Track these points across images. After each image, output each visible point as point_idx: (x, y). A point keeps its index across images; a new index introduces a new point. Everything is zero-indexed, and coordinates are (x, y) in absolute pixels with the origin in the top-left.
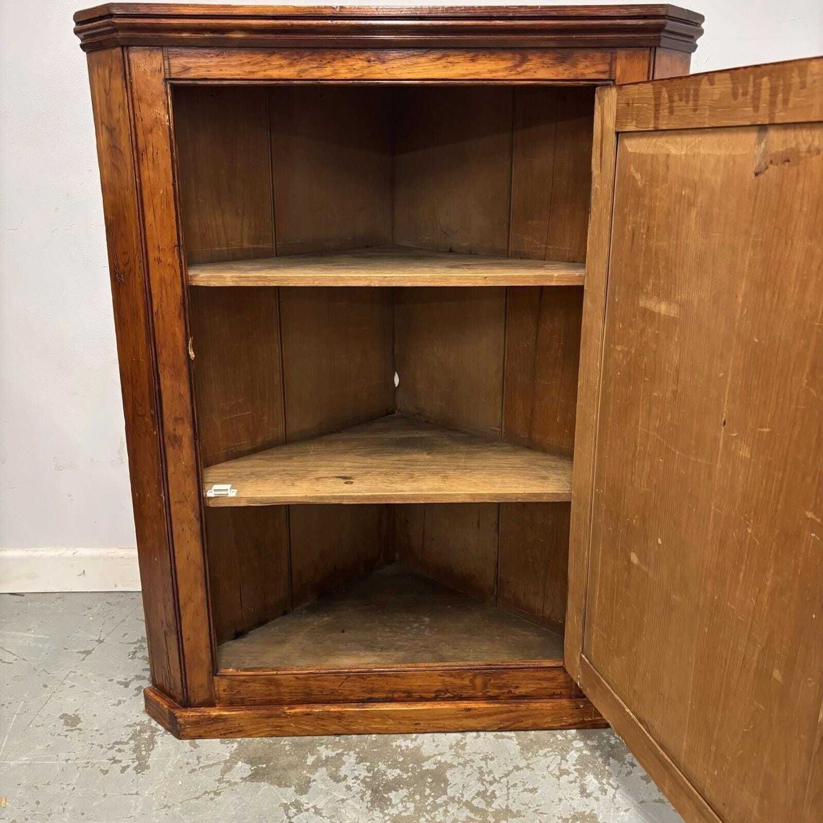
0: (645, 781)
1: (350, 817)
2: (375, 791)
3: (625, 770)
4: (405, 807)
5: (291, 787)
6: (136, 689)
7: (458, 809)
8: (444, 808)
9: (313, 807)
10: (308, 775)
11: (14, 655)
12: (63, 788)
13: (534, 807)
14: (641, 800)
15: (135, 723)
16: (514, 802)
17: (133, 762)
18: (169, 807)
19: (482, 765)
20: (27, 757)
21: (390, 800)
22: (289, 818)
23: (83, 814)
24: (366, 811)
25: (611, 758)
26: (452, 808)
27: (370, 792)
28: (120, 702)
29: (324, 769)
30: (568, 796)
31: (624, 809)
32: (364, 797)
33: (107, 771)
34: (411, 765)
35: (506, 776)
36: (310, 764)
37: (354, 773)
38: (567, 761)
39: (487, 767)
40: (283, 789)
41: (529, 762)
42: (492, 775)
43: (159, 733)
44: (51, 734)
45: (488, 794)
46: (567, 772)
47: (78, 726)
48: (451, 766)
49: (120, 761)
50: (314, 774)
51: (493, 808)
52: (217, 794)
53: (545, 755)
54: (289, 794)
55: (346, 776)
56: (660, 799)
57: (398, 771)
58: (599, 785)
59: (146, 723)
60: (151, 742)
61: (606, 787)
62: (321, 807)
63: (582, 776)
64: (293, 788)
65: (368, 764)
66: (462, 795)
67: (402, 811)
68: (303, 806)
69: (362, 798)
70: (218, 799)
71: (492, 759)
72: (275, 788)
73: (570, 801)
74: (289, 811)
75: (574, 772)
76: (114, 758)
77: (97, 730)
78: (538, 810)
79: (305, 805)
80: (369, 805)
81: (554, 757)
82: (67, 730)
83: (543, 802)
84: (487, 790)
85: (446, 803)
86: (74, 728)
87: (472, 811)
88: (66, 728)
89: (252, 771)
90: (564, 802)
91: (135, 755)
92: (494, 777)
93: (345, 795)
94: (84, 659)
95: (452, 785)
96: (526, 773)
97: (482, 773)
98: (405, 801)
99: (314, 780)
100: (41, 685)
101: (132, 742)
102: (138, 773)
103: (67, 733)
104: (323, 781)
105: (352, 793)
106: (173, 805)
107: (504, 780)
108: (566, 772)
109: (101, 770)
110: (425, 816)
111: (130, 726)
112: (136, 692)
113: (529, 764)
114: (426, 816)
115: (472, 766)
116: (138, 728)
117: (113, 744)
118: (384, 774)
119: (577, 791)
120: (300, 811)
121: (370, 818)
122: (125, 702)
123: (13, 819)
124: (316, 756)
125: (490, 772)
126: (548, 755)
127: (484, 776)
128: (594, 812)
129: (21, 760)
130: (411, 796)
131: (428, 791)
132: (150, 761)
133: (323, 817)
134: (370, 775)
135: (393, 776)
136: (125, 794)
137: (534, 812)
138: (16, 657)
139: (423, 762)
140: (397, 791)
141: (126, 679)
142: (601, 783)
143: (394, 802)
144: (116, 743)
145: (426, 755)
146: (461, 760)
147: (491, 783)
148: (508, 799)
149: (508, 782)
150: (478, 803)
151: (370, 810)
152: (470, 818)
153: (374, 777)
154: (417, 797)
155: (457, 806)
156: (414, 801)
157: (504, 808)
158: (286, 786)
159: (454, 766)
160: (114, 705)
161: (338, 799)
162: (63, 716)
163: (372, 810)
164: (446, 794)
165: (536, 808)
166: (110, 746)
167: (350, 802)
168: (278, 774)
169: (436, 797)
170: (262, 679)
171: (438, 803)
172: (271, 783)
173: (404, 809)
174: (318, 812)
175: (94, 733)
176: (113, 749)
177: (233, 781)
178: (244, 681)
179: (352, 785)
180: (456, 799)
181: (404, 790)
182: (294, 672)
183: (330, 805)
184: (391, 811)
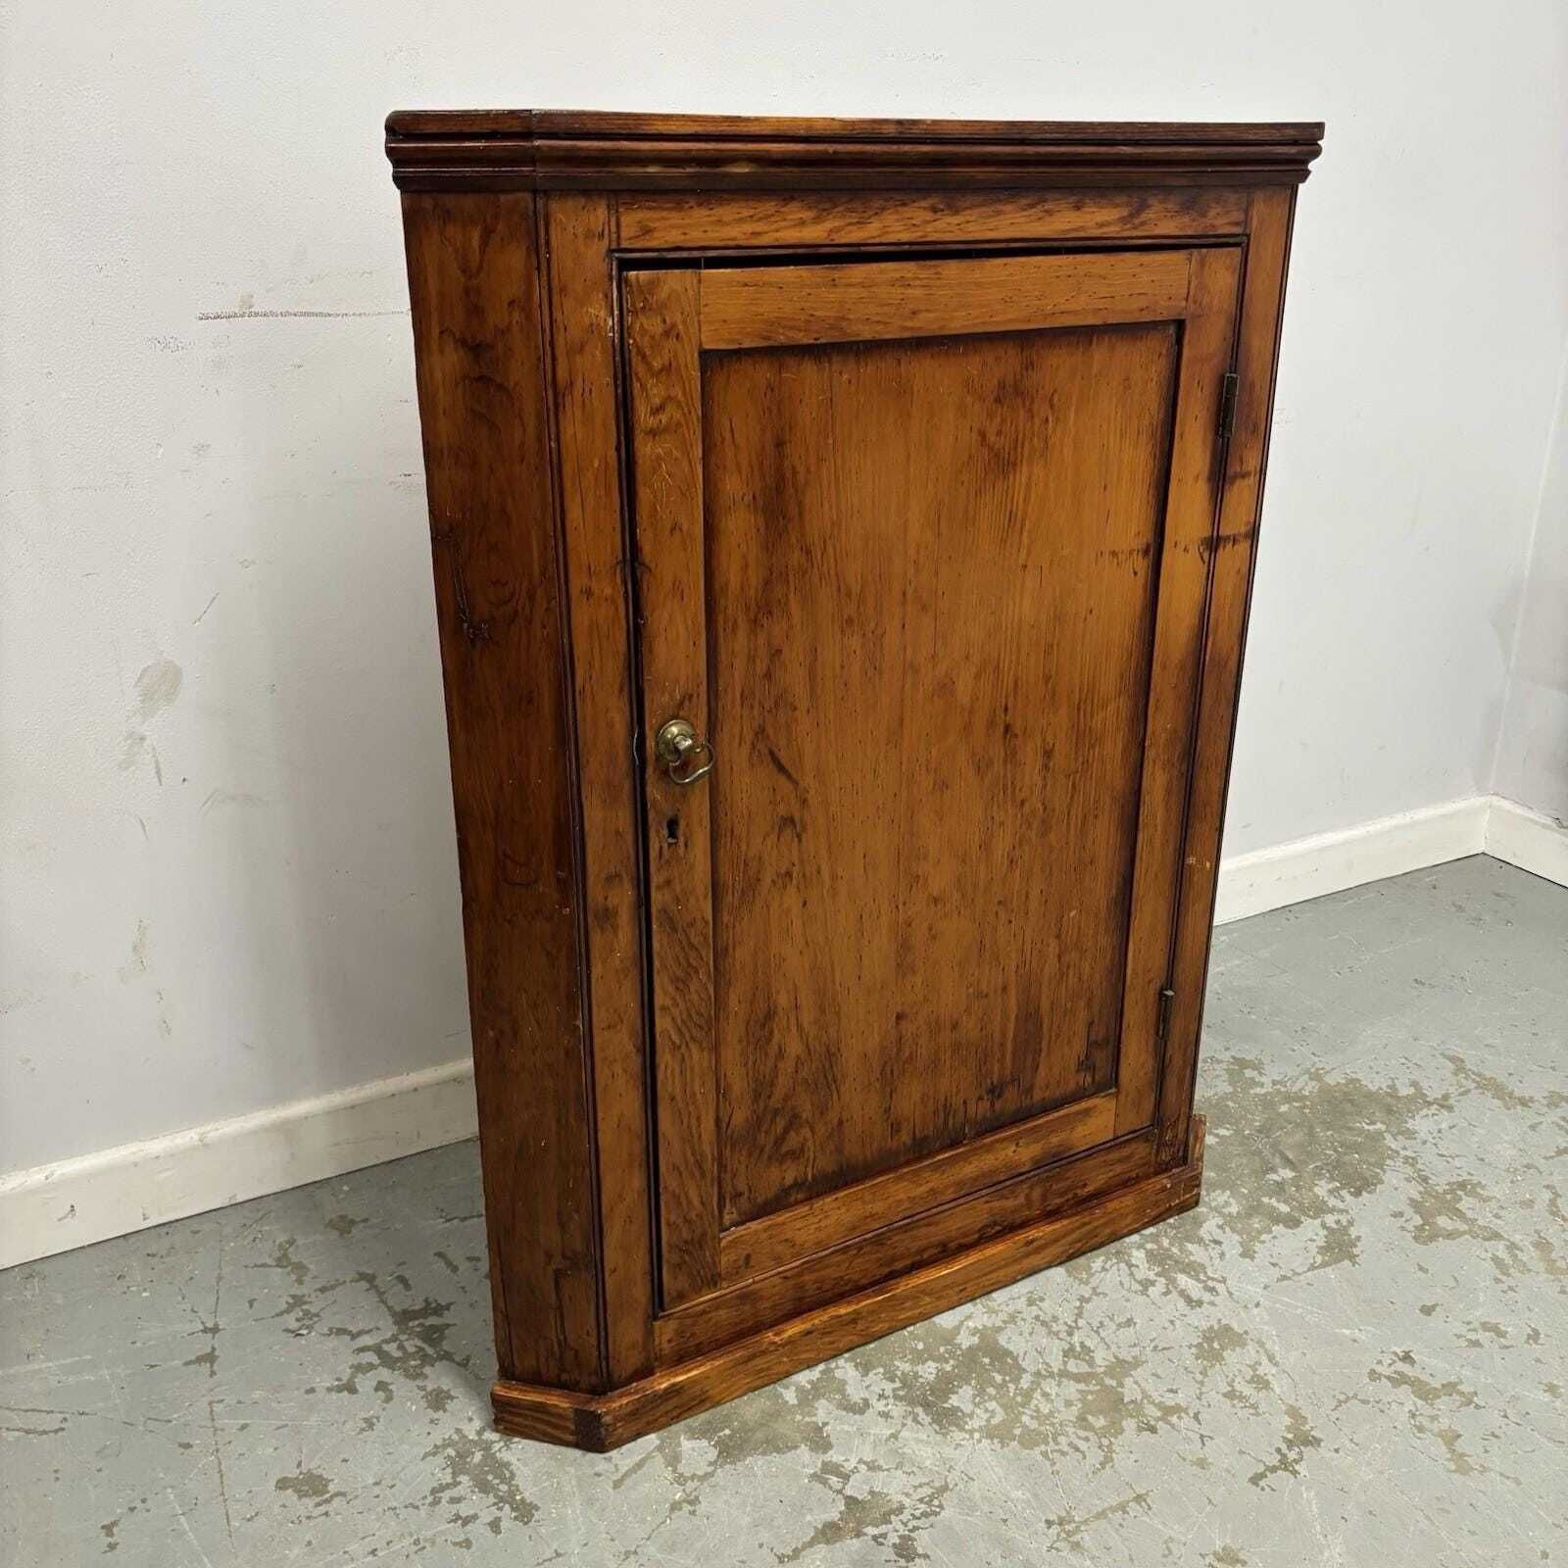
0: (1248, 1260)
1: (925, 1455)
2: (927, 1406)
3: (1214, 1253)
4: (986, 1410)
5: (798, 1446)
6: (376, 1390)
7: (1059, 1385)
8: (1039, 1391)
9: (858, 1463)
10: (807, 1419)
11: (49, 1413)
13: (1147, 1343)
14: (1262, 1285)
15: (436, 1447)
16: (1119, 1348)
17: (500, 1509)
18: (636, 1553)
19: (1036, 1313)
21: (958, 1409)
22: (840, 1492)
24: (939, 1437)
25: (1187, 1244)
26: (1050, 1388)
27: (920, 1409)
28: (369, 1423)
29: (824, 1401)
30: (1177, 1314)
31: (1252, 1305)
32: (919, 1419)
33: (468, 1542)
34: (942, 1349)
35: (1079, 1316)
36: (796, 1402)
37: (873, 1391)
38: (1137, 1266)
39: (1046, 1313)
40: (790, 1455)
41: (1091, 1285)
42: (1062, 1321)
43: (497, 1446)
44: (292, 1522)
45: (1078, 1349)
46: (1151, 1283)
47: (332, 1488)
48: (1000, 1330)
49: (475, 1517)
50: (815, 1415)
51: (1100, 1366)
52: (693, 1502)
53: (1104, 1269)
54: (806, 1458)
55: (866, 1400)
56: (1280, 1276)
57: (932, 1364)
58: (1201, 1285)
59: (457, 1438)
60: (501, 1469)
61: (1210, 1283)
62: (872, 1458)
63: (1171, 1279)
64: (804, 1447)
65: (880, 1370)
66: (1047, 1364)
67: (990, 1417)
68: (843, 1467)
69: (915, 1420)
70: (702, 1508)
71: (1042, 1300)
72: (775, 1457)
73: (1185, 1319)
74: (830, 1482)
75: (1158, 1279)
77: (377, 1484)
78: (1157, 1346)
79: (846, 1464)
80: (936, 1427)
81: (1116, 1266)
82: (318, 1505)
83: (1154, 1334)
84: (1071, 1345)
85: (1036, 1383)
86: (327, 1496)
87: (1078, 1381)
88: (310, 1502)
89: (714, 1447)
90: (1178, 1323)
91: (491, 1495)
92: (1066, 1324)
93: (889, 1427)
94: (212, 1373)
96: (1101, 1302)
97: (1045, 1324)
98: (980, 1403)
99: (825, 1424)
100: (175, 1446)
101: (463, 1479)
102: (527, 1523)
103: (323, 1509)
104: (841, 1420)
105: (897, 1421)
106: (638, 1546)
107: (1081, 1323)
108: (1146, 1284)
109: (455, 1544)
110: (1024, 1413)
111: (433, 1454)
113: (1094, 1289)
114: (1026, 1411)
115: (1024, 1320)
116: (451, 1452)
117: (432, 1494)
118: (916, 1376)
119: (1181, 1303)
120: (844, 1477)
121: (954, 1446)
122: (377, 1418)
124: (793, 1388)
125: (1055, 1318)
126: (1107, 1266)
127: (1051, 1326)
128: (1223, 1322)
130: (981, 1392)
131: (998, 1377)
132: (528, 1493)
133: (888, 1470)
134: (899, 1385)
135: (931, 1373)
136: (539, 1564)
137: (1153, 1351)
138: (58, 1416)
139: (955, 1338)
140: (957, 1393)
141: (337, 1380)
142: (1198, 1280)
143: (967, 1411)
144: (434, 1491)
145: (950, 1327)
146: (1003, 1316)
147: (1070, 1334)
148: (1109, 1347)
149: (1089, 1323)
150: (1073, 1366)
151: (945, 1435)
152: (1082, 1392)
153: (906, 1386)
155: (1055, 1382)
156: (992, 1398)
157: (1114, 1360)
158: (790, 1449)
159: (1002, 1328)
160: (363, 1430)
161: (884, 1437)
162: (283, 1484)
163: (947, 1434)
164: (1025, 1371)
165: (1153, 1345)
166: (430, 1499)
167: (904, 1434)
168: (759, 1435)
169: (1016, 1380)
170: (731, 1298)
171: (1025, 1387)
172: (764, 1453)
173: (988, 1415)
174: (873, 1467)
175: (376, 1490)
176: (439, 1502)
177: (700, 1473)
178: (704, 1312)
179: (886, 1410)
180: (1044, 1372)
181: (965, 1387)
182: (780, 1269)
183: (882, 1450)
184: (975, 1423)
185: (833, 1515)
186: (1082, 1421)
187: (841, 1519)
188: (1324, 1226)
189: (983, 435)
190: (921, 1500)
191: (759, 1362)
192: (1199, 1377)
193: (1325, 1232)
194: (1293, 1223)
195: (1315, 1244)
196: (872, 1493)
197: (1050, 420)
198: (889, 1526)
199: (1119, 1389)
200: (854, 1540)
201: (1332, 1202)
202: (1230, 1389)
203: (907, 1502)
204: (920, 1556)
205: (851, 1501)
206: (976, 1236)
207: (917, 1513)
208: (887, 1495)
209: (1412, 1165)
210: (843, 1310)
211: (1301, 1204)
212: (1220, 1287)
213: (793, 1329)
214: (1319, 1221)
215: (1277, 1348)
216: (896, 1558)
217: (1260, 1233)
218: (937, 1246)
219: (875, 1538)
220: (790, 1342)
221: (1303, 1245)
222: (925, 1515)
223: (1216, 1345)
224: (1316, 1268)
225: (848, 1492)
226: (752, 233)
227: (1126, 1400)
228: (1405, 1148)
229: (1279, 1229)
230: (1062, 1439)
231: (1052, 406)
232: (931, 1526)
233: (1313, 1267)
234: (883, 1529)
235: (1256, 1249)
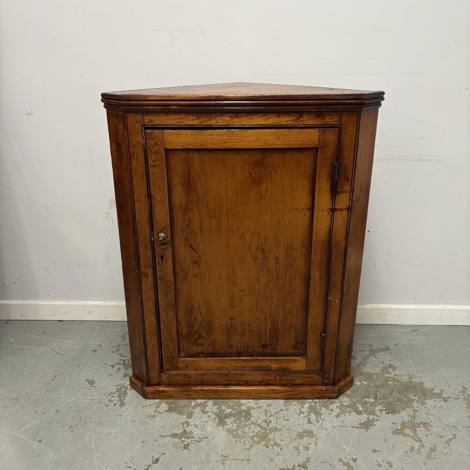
0: (336, 418)
1: (209, 429)
2: (220, 418)
3: (328, 412)
4: (232, 425)
5: (185, 415)
6: (117, 369)
7: (255, 427)
8: (249, 426)
9: (194, 424)
10: (192, 410)
11: (63, 351)
12: (90, 412)
13: (287, 427)
14: (333, 426)
15: (118, 385)
16: (279, 425)
17: (118, 402)
18: (135, 422)
19: (267, 408)
20: (74, 398)
21: (227, 422)
22: (184, 428)
23: (99, 423)
24: (216, 426)
25: (323, 407)
26: (252, 427)
27: (218, 418)
28: (111, 375)
29: (199, 408)
30: (302, 423)
31: (325, 429)
32: (216, 421)
33: (108, 405)
34: (236, 407)
35: (277, 413)
36: (193, 405)
37: (211, 410)
38: (304, 407)
39: (269, 409)
40: (181, 416)
41: (287, 407)
43: (128, 389)
44: (83, 388)
45: (268, 421)
46: (303, 413)
47: (95, 385)
48: (253, 408)
49: (113, 401)
50: (194, 410)
51: (270, 427)
52: (154, 417)
53: (295, 405)
54: (184, 418)
55: (208, 411)
56: (341, 425)
57: (230, 410)
58: (316, 419)
59: (123, 384)
60: (125, 394)
61: (319, 419)
62: (197, 424)
63: (309, 415)
64: (186, 415)
65: (218, 406)
66: (257, 421)
67: (232, 427)
68: (190, 423)
69: (214, 421)
70: (155, 419)
71: (271, 406)
72: (178, 415)
73: (303, 425)
74: (184, 425)
75: (306, 413)
76: (110, 400)
77: (102, 387)
78: (289, 428)
80: (218, 424)
81: (298, 406)
82: (90, 387)
83: (291, 425)
84: (268, 419)
85: (250, 424)
86: (92, 386)
87: (260, 428)
88: (89, 385)
89: (168, 407)
90: (300, 425)
91: (119, 398)
92: (271, 414)
93: (208, 420)
94: (94, 354)
95: (253, 417)
96: (285, 412)
97: (266, 412)
98: (233, 423)
99: (195, 413)
100: (77, 365)
101: (117, 393)
102: (121, 407)
103: (90, 388)
104: (199, 413)
105: (210, 419)
107: (275, 415)
110: (240, 430)
111: (116, 386)
112: (118, 370)
114: (242, 429)
115: (262, 409)
116: (120, 387)
117: (110, 393)
118: (225, 411)
119: (306, 421)
120: (188, 425)
121: (217, 429)
122: (113, 375)
123: (71, 425)
124: (195, 402)
125: (270, 411)
126: (296, 405)
127: (267, 413)
128: (312, 430)
129: (72, 399)
130: (235, 421)
131: (242, 419)
132: (125, 402)
133: (198, 428)
134: (219, 411)
135: (228, 412)
136: (116, 416)
137: (287, 429)
138: (64, 352)
139: (241, 406)
140: (230, 418)
141: (113, 364)
142: (317, 417)
143: (228, 423)
144: (111, 393)
145: (242, 403)
146: (258, 406)
147: (270, 417)
148: (276, 423)
149: (277, 416)
150: (264, 425)
151: (218, 426)
152: (259, 431)
153: (220, 412)
154: (238, 421)
155: (255, 426)
156: (237, 423)
157: (274, 427)
158: (183, 415)
159: (255, 408)
160: (109, 376)
161: (205, 421)
162: (87, 380)
163: (219, 426)
164: (250, 420)
165: (288, 428)
166: (108, 394)
167: (209, 422)
168: (179, 409)
169: (246, 422)
170: (182, 375)
171: (247, 424)
172: (177, 413)
173: (232, 426)
174: (196, 426)
175: (101, 388)
176: (109, 396)
177: (160, 412)
178: (174, 376)
179: (210, 415)
180: (254, 422)
181: (233, 418)
182: (197, 372)
183: (201, 423)
184: (227, 427)
185: (178, 432)
186: (252, 438)
187: (179, 434)
188: (368, 418)
189: (250, 174)
190: (199, 438)
191: (189, 393)
192: (292, 440)
193: (367, 420)
194: (359, 413)
195: (360, 421)
196: (191, 431)
197: (272, 172)
198: (188, 440)
199: (269, 434)
200: (178, 439)
201: (378, 413)
202: (297, 446)
203: (196, 437)
204: (188, 449)
205: (185, 431)
206: (258, 383)
207: (196, 440)
208: (193, 433)
209: (414, 412)
210: (213, 388)
211: (367, 409)
212: (321, 421)
213: (198, 388)
214: (367, 416)
215: (320, 442)
216: (183, 447)
217: (347, 412)
218: (245, 381)
219: (182, 441)
220: (196, 390)
221: (356, 420)
222: (197, 441)
223: (304, 435)
224: (355, 428)
225: (186, 429)
226: (179, 122)
227: (268, 437)
228: (417, 407)
229: (353, 414)
230: (243, 439)
231: (273, 168)
232: (196, 444)
233: (353, 427)
234: (186, 440)
235: (341, 416)
